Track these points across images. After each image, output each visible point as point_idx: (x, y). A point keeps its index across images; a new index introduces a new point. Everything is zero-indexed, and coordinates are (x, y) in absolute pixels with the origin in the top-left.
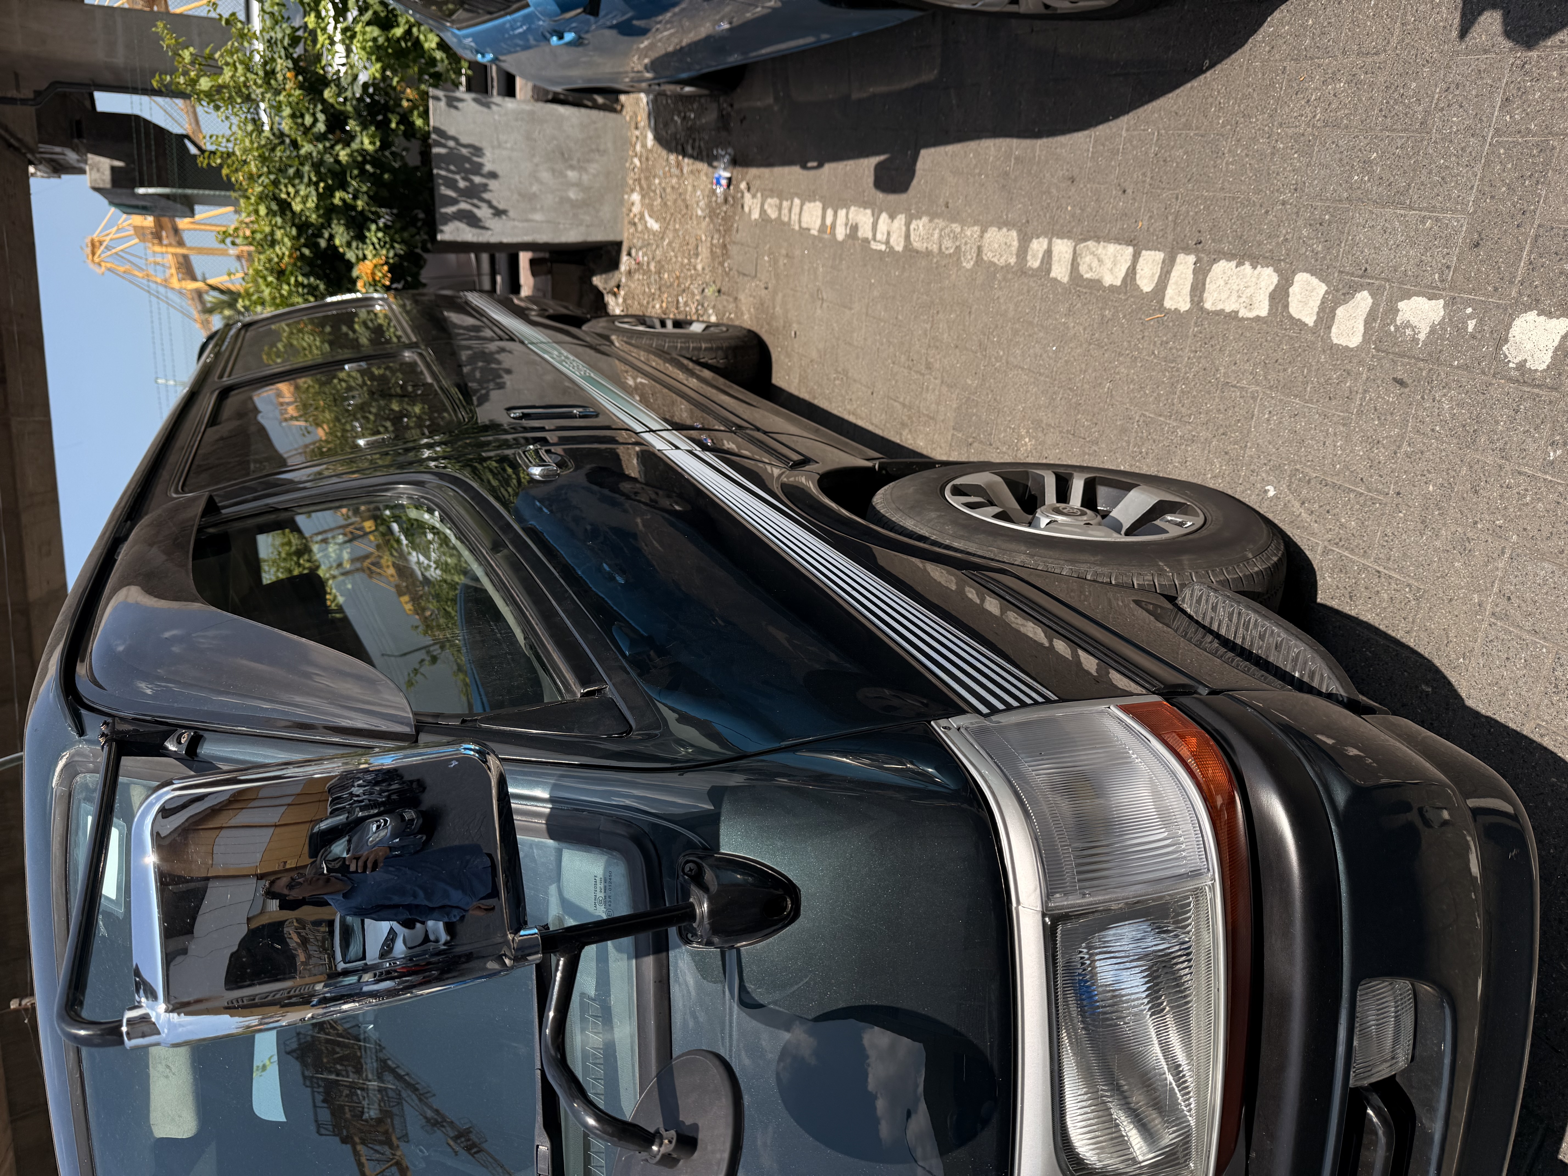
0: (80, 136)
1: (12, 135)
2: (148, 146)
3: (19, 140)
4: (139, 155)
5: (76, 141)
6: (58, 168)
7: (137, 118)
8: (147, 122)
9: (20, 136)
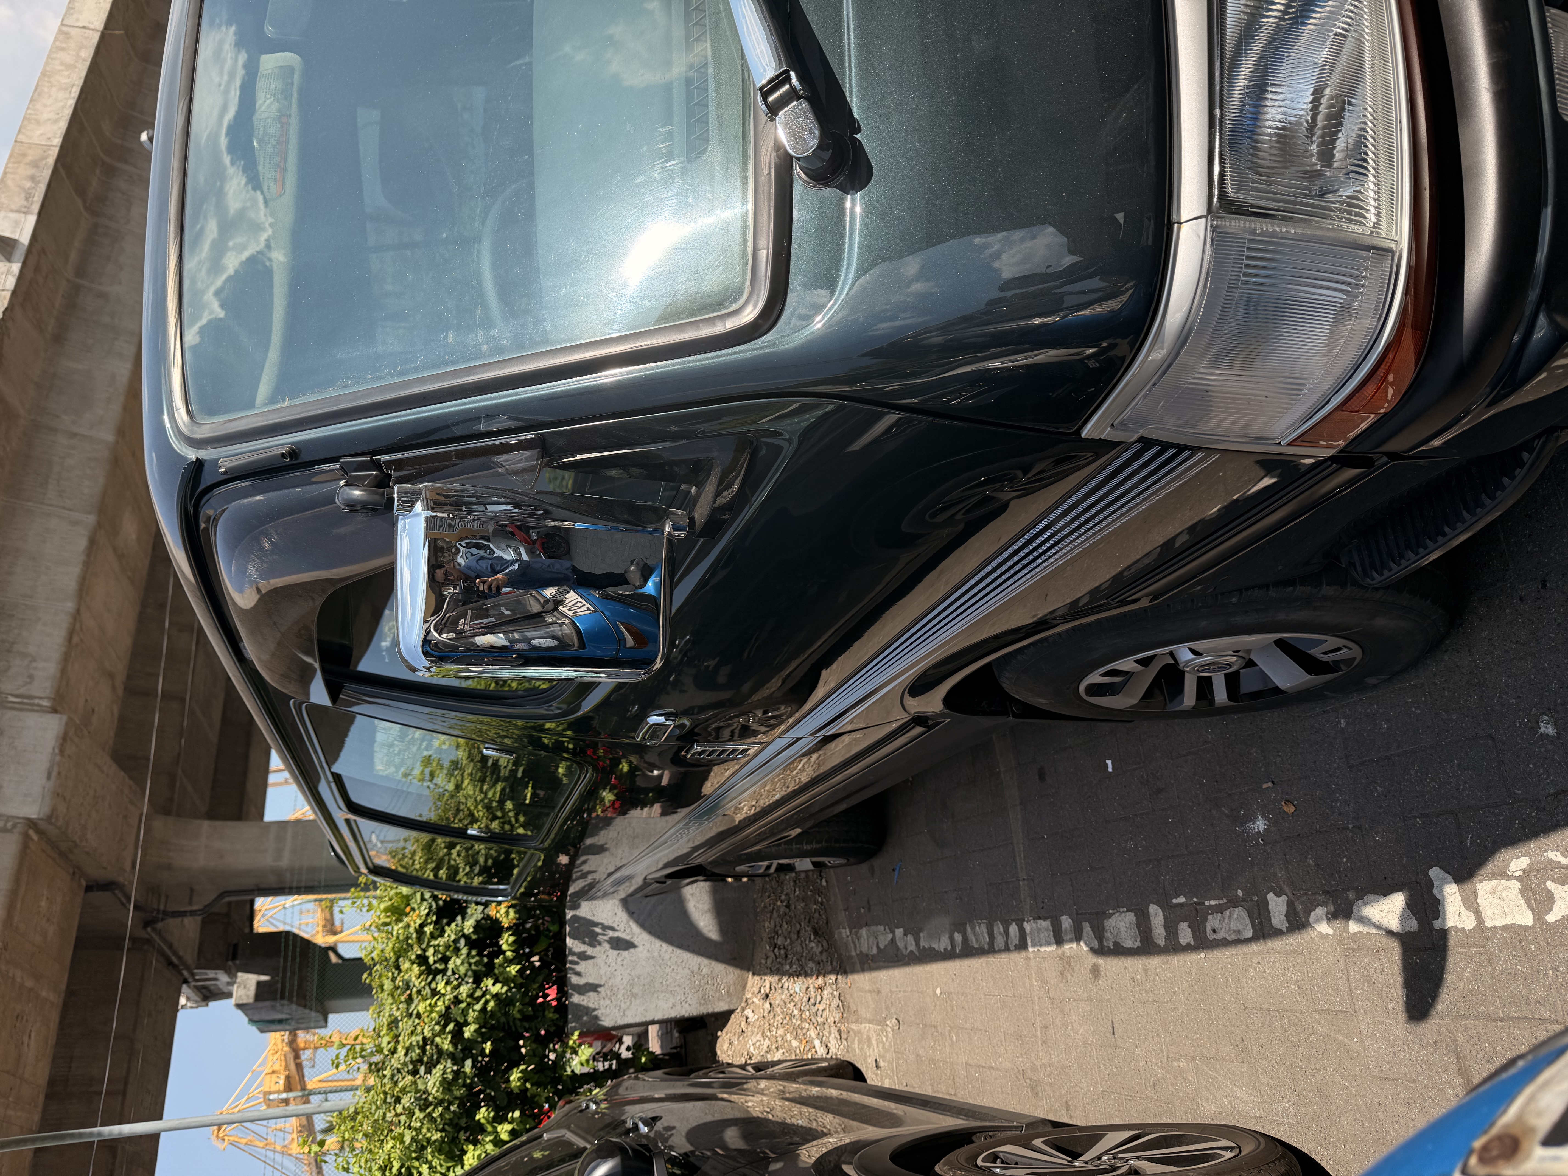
0: (234, 957)
1: (175, 953)
2: (294, 959)
3: (179, 958)
4: (285, 968)
5: (230, 963)
6: (208, 995)
7: (288, 934)
8: (296, 936)
9: (181, 954)
